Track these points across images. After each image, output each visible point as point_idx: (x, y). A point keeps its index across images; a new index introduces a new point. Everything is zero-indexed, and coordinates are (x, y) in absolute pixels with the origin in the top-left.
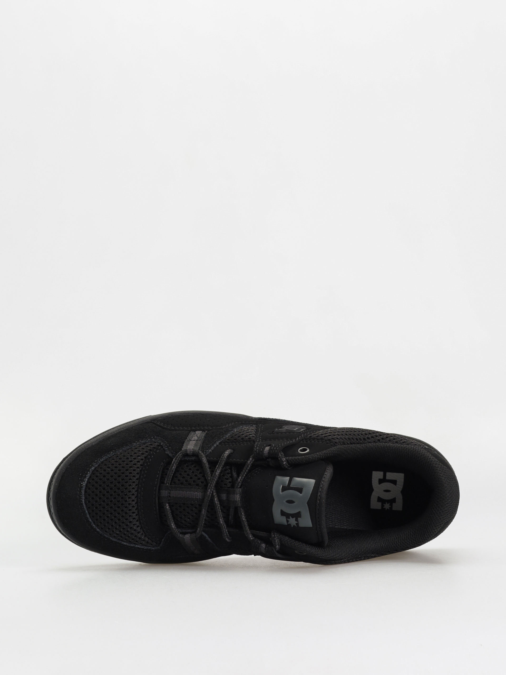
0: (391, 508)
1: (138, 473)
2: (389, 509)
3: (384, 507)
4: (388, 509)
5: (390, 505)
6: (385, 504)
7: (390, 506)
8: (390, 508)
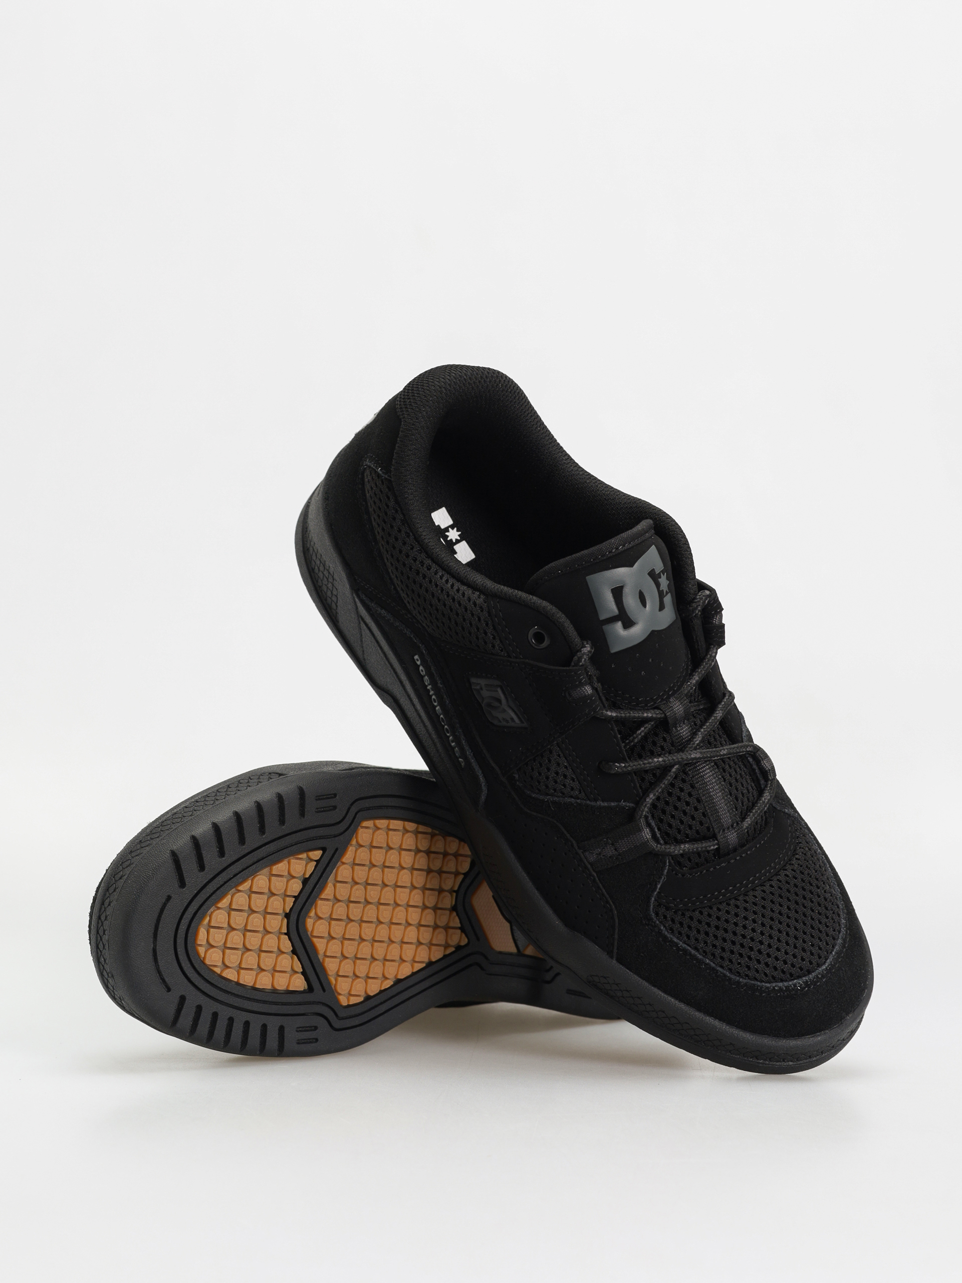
0: (452, 527)
1: (728, 904)
2: (455, 529)
3: (459, 538)
4: (458, 531)
5: (448, 531)
6: (451, 540)
7: (450, 529)
8: (453, 529)
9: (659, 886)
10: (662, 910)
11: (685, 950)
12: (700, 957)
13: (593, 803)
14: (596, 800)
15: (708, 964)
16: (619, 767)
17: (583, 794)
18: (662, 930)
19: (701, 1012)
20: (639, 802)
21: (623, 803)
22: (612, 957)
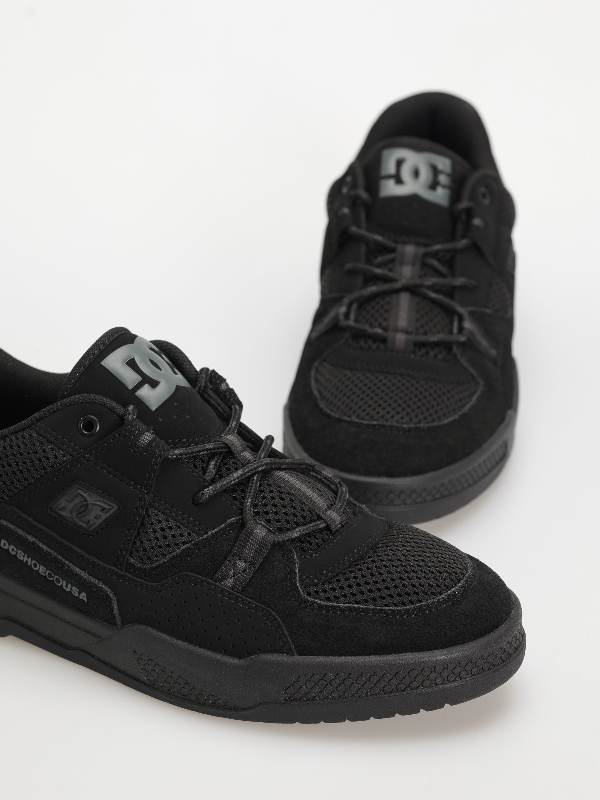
9: (297, 571)
10: (312, 589)
11: (349, 609)
12: (364, 607)
13: (205, 536)
14: (206, 533)
15: (373, 610)
16: (209, 490)
17: (193, 534)
18: (320, 603)
19: (392, 654)
20: (241, 512)
21: (229, 521)
22: (292, 654)
